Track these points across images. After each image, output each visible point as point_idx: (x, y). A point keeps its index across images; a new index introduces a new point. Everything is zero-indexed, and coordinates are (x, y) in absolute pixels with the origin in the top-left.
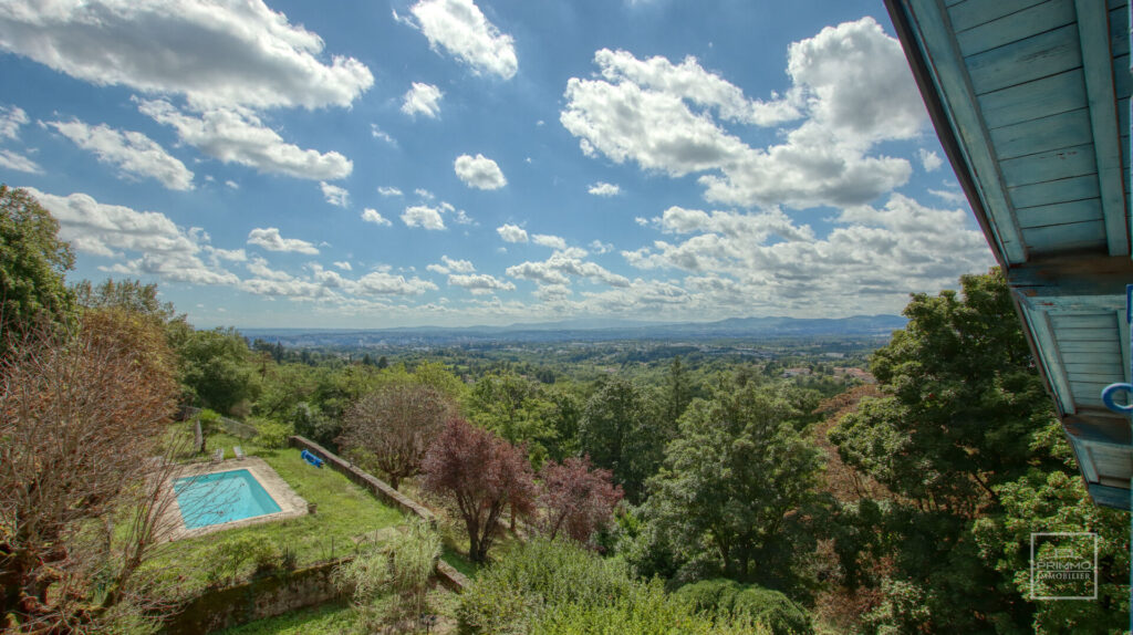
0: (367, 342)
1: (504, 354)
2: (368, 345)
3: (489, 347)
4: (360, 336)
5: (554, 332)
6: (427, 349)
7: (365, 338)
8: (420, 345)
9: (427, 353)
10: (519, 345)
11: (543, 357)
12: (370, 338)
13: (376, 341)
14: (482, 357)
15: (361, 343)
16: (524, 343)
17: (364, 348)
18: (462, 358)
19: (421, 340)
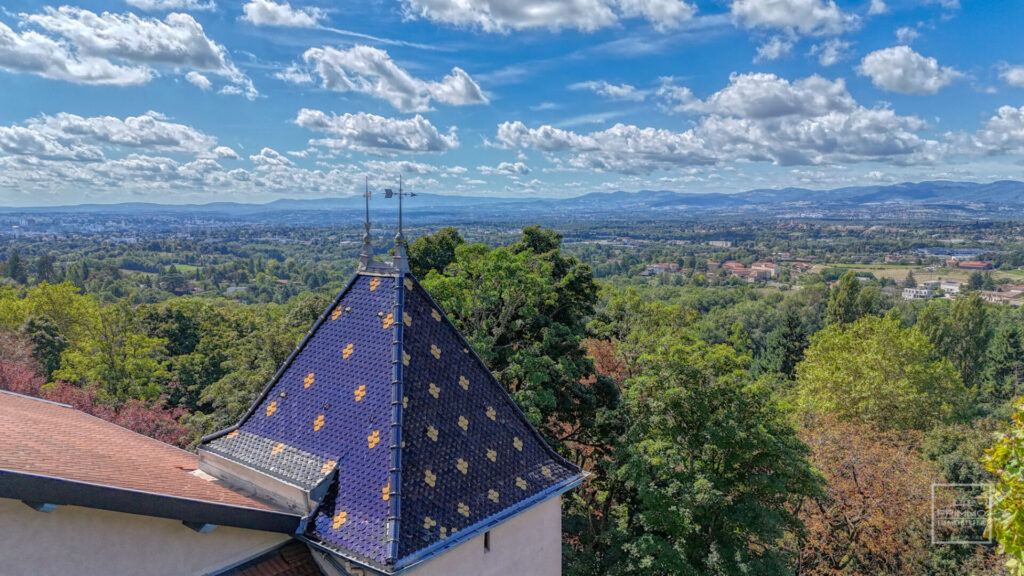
0: (26, 229)
1: (259, 247)
2: (30, 234)
3: (234, 235)
4: (15, 219)
5: (341, 214)
6: (132, 240)
7: (24, 223)
8: (122, 232)
9: (131, 246)
10: (285, 233)
11: (321, 252)
12: (31, 221)
13: (42, 226)
14: (224, 251)
15: (15, 231)
16: (293, 230)
17: (21, 239)
18: (190, 254)
19: (123, 225)
